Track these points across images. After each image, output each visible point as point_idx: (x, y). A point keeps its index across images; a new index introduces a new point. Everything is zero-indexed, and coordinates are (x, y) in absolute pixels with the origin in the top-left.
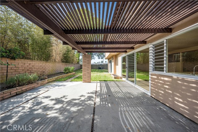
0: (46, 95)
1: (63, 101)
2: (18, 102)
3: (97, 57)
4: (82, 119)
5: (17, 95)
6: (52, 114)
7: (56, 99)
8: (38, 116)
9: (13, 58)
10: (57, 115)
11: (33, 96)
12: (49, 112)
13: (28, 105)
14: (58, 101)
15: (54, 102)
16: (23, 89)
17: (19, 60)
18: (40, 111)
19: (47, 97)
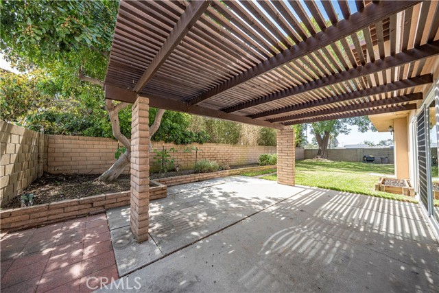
0: (218, 187)
1: (229, 196)
2: (197, 187)
3: (356, 127)
4: (233, 214)
5: (199, 181)
6: (213, 202)
7: (224, 193)
8: (204, 199)
9: (201, 143)
10: (215, 203)
11: (209, 185)
12: (211, 200)
13: (202, 191)
14: (225, 195)
15: (221, 194)
16: (204, 176)
17: (206, 144)
18: (207, 197)
19: (218, 189)
